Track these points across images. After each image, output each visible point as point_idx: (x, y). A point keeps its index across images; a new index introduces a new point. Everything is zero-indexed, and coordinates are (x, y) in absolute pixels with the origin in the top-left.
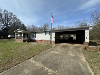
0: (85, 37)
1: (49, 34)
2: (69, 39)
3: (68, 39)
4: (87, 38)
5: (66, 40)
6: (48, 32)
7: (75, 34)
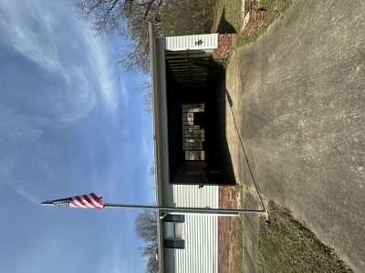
0: (197, 48)
1: (181, 219)
2: (201, 128)
3: (203, 131)
4: (200, 42)
5: (205, 138)
6: (169, 225)
7: (184, 106)
